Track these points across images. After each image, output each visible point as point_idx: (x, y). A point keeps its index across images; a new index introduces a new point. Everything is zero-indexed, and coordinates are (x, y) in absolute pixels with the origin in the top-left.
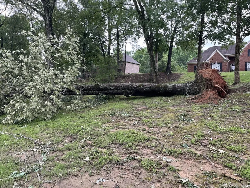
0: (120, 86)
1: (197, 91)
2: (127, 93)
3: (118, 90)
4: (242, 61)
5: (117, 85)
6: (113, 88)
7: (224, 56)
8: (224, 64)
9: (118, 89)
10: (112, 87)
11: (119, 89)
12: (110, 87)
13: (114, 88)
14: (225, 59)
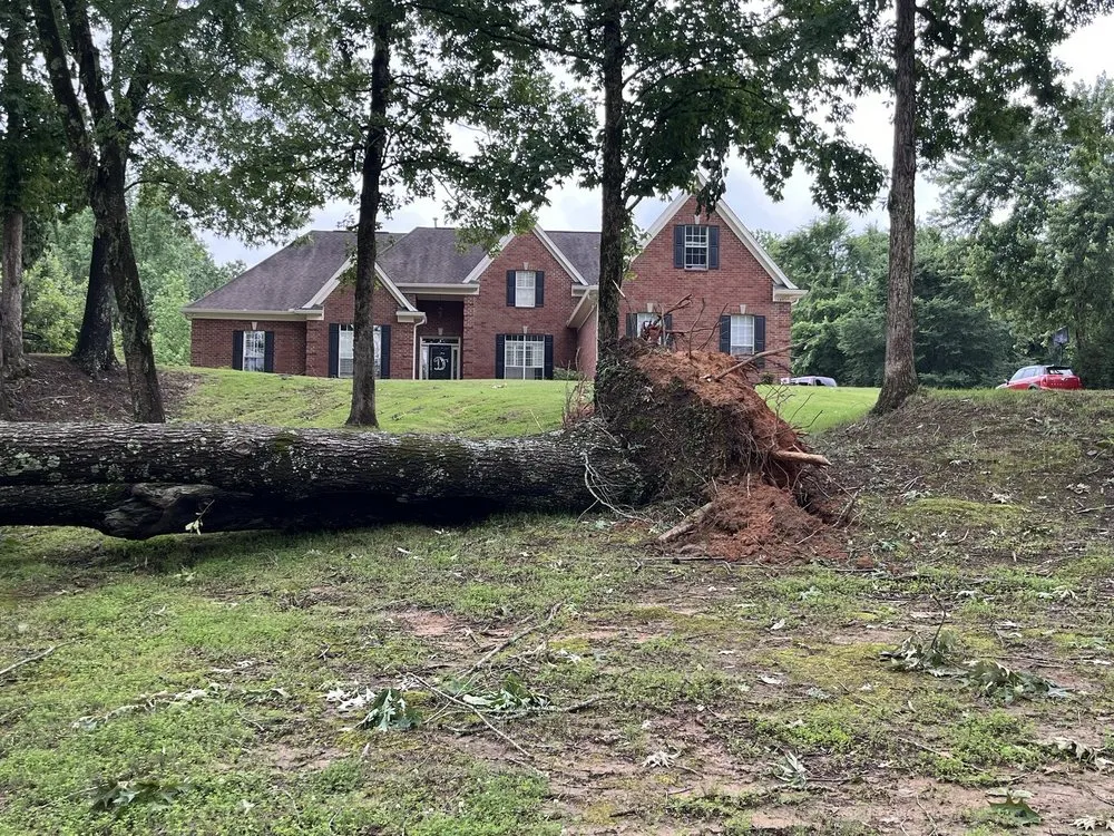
0: (113, 447)
1: (640, 485)
2: (148, 504)
3: (91, 479)
4: (478, 328)
5: (78, 437)
6: (44, 463)
7: (399, 288)
8: (397, 335)
9: (95, 469)
10: (37, 452)
11: (103, 471)
12: (20, 449)
13: (55, 460)
14: (406, 309)
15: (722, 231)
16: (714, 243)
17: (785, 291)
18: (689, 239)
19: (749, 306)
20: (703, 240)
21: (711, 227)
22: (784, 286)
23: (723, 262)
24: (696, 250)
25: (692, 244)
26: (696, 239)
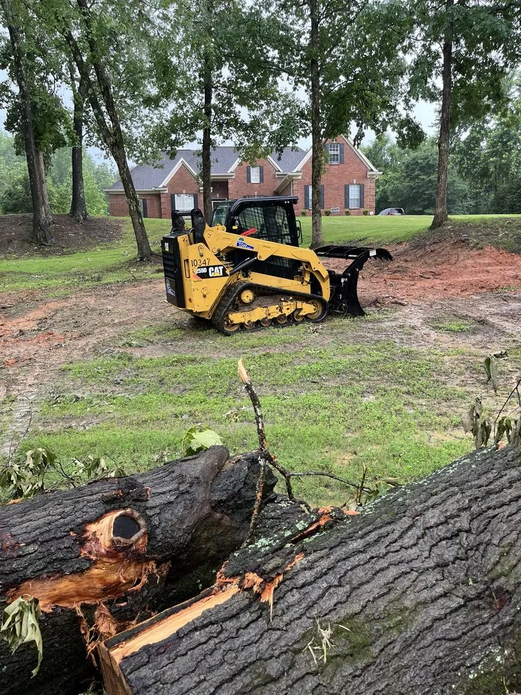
8: (200, 199)
15: (345, 146)
16: (342, 152)
17: (373, 173)
18: (331, 150)
19: (357, 180)
20: (337, 150)
21: (340, 145)
22: (372, 170)
23: (345, 160)
24: (334, 155)
25: (332, 152)
26: (334, 150)
